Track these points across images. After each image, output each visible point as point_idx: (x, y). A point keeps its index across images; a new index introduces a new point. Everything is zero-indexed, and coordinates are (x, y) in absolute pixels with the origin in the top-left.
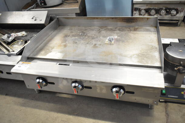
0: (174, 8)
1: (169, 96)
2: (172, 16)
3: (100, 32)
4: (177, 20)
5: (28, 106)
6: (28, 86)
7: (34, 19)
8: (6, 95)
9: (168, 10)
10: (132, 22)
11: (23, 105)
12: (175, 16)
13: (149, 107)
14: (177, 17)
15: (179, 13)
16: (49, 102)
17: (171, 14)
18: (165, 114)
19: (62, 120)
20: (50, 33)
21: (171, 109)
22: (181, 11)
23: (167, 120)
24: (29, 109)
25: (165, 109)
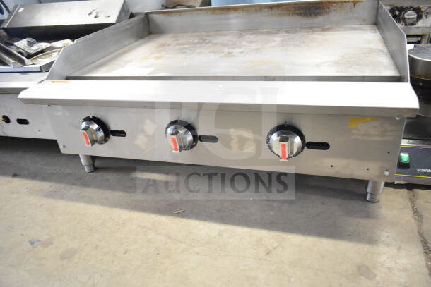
0: (411, 7)
1: (418, 170)
2: (406, 25)
3: (240, 36)
4: (418, 36)
5: (62, 197)
6: (64, 146)
7: (94, 15)
8: (15, 175)
9: (397, 13)
10: (317, 15)
11: (50, 195)
12: (412, 24)
13: (368, 199)
14: (418, 27)
15: (424, 17)
16: (112, 188)
17: (404, 19)
18: (412, 213)
19: (139, 226)
20: (127, 43)
21: (427, 202)
22: (427, 14)
23: (420, 226)
24: (61, 204)
25: (409, 203)
